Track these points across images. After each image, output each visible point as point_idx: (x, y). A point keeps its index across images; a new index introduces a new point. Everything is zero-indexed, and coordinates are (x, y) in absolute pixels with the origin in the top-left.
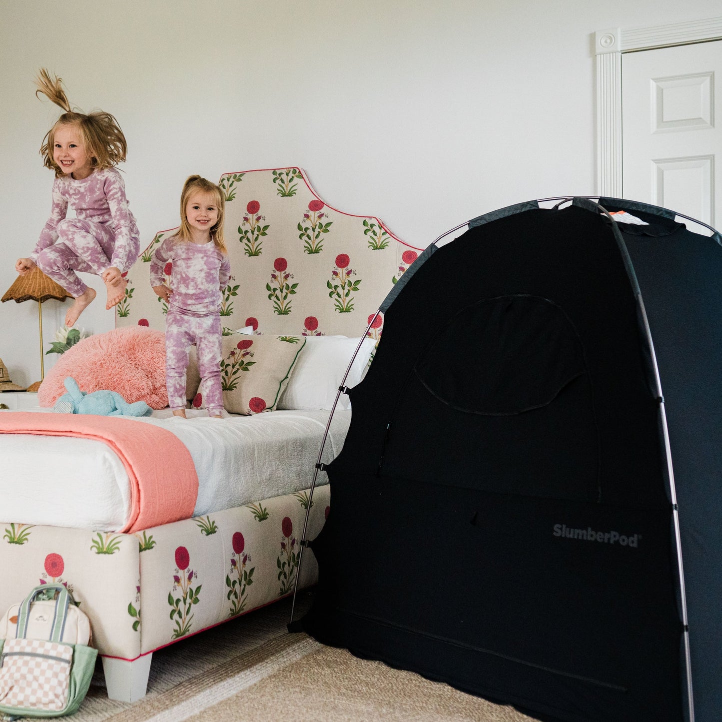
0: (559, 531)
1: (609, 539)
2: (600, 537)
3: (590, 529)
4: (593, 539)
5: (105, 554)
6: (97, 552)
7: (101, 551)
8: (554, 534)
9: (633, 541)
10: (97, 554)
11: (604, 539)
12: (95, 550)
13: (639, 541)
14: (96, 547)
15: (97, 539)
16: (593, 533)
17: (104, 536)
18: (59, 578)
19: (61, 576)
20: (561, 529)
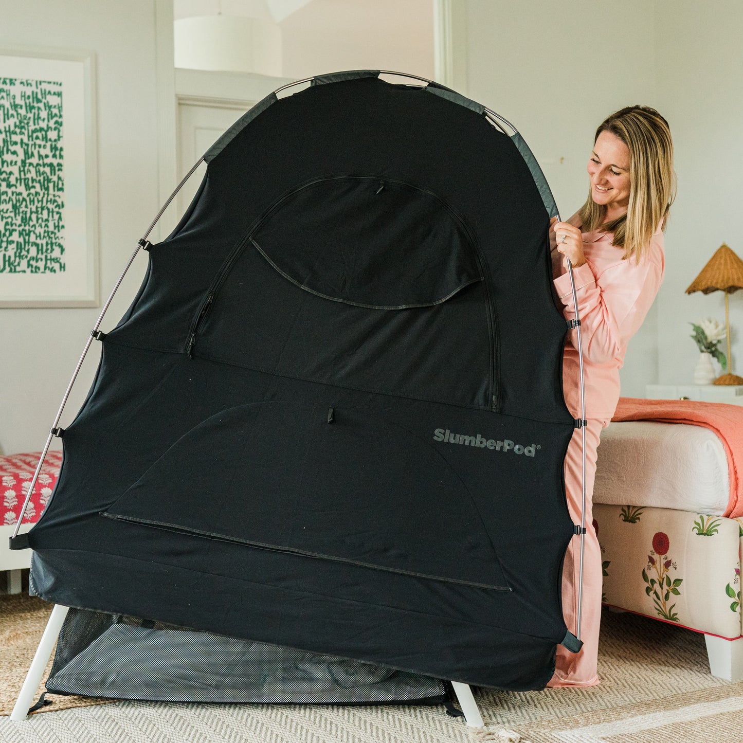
0: (441, 435)
1: (502, 447)
2: (490, 444)
3: (479, 436)
4: (483, 446)
5: (705, 535)
6: (698, 533)
7: (701, 532)
8: (435, 438)
9: (531, 451)
10: (698, 535)
11: (495, 447)
12: (696, 531)
13: (536, 450)
14: (697, 528)
15: (699, 521)
16: (484, 440)
17: (705, 518)
18: (664, 556)
19: (666, 554)
20: (444, 434)
